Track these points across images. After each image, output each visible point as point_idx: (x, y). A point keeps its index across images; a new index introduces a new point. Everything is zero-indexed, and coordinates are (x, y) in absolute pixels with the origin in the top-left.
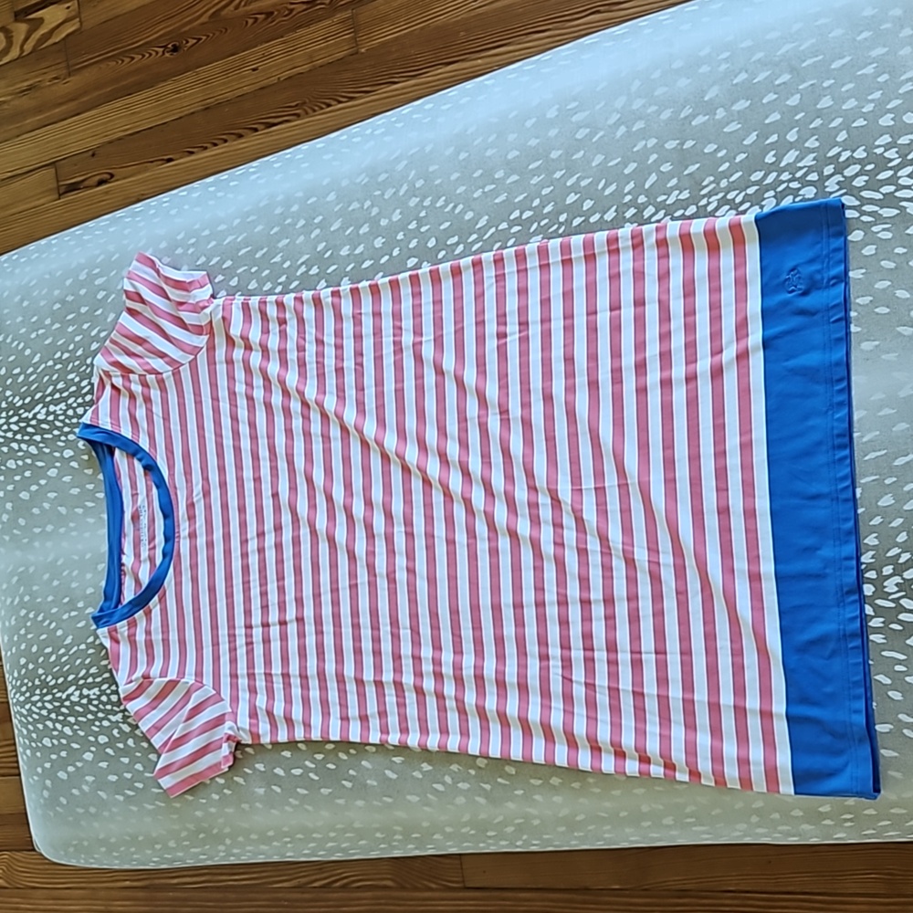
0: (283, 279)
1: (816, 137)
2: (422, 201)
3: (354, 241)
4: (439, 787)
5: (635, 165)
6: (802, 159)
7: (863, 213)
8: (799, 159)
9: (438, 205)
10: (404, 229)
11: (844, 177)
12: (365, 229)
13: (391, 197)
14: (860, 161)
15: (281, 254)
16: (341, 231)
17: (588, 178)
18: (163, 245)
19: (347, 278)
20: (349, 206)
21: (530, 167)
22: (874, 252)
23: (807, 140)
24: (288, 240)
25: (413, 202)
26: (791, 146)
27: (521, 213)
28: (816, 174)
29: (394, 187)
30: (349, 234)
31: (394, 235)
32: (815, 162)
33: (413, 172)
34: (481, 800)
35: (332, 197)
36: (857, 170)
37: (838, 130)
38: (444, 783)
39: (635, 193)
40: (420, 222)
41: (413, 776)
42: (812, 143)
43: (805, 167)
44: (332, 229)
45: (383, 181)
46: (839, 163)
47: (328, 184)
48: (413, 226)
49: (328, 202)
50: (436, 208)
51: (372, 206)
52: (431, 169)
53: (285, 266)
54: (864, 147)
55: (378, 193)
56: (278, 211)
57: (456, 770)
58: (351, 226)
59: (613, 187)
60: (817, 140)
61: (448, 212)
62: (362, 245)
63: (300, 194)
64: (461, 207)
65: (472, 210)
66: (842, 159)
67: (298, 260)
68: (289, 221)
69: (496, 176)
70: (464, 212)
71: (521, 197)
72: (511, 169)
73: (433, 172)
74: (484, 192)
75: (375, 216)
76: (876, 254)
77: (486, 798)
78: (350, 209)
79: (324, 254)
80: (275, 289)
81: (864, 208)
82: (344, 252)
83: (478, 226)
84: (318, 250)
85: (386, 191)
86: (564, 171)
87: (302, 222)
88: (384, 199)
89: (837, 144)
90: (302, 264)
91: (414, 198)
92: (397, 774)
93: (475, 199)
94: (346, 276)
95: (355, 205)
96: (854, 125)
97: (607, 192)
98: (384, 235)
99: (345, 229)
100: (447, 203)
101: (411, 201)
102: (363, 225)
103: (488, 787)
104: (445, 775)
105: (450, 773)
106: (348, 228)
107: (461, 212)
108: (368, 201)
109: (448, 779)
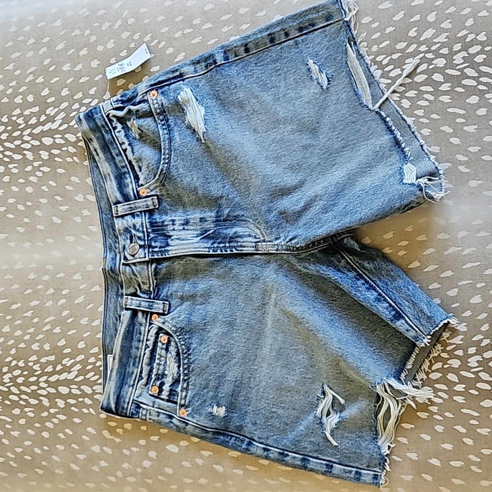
0: (14, 83)
1: (450, 20)
2: (132, 35)
3: (74, 60)
4: (112, 479)
6: (438, 36)
7: (480, 83)
8: (435, 36)
11: (468, 54)
12: (84, 52)
13: (107, 29)
14: (481, 43)
15: (14, 64)
16: (65, 50)
19: (67, 89)
20: (72, 33)
21: (222, 18)
22: (485, 113)
23: (443, 22)
24: (20, 53)
25: (125, 35)
26: (430, 25)
28: (447, 49)
29: (110, 21)
30: (71, 54)
32: (447, 40)
33: (127, 11)
35: (58, 23)
36: (479, 50)
37: (467, 17)
38: (116, 476)
41: (92, 469)
42: (446, 25)
43: (439, 42)
44: (57, 49)
45: (101, 15)
46: (465, 42)
47: (55, 13)
49: (55, 27)
51: (91, 34)
52: (142, 11)
53: (17, 73)
54: (485, 33)
55: (96, 24)
56: (13, 29)
57: (127, 468)
58: (73, 48)
60: (450, 22)
61: (153, 46)
62: (81, 64)
63: (32, 18)
64: (163, 43)
65: (173, 47)
66: (468, 40)
67: (27, 70)
68: (21, 38)
69: (194, 23)
70: (165, 48)
71: (213, 41)
72: (206, 18)
73: (142, 14)
74: (183, 34)
75: (92, 42)
76: (486, 115)
78: (73, 34)
79: (49, 68)
80: (7, 90)
81: (481, 79)
82: (66, 67)
83: (176, 60)
84: (44, 64)
85: (103, 24)
86: (249, 25)
87: (32, 41)
88: (101, 30)
89: (465, 28)
90: (30, 73)
91: (126, 32)
92: (79, 467)
93: (175, 38)
94: (65, 87)
95: (77, 32)
96: (479, 15)
98: (99, 58)
99: (68, 50)
100: (153, 39)
101: (124, 34)
102: (82, 49)
103: (150, 481)
104: (117, 470)
105: (122, 470)
106: (70, 50)
107: (163, 47)
108: (88, 30)
109: (120, 474)
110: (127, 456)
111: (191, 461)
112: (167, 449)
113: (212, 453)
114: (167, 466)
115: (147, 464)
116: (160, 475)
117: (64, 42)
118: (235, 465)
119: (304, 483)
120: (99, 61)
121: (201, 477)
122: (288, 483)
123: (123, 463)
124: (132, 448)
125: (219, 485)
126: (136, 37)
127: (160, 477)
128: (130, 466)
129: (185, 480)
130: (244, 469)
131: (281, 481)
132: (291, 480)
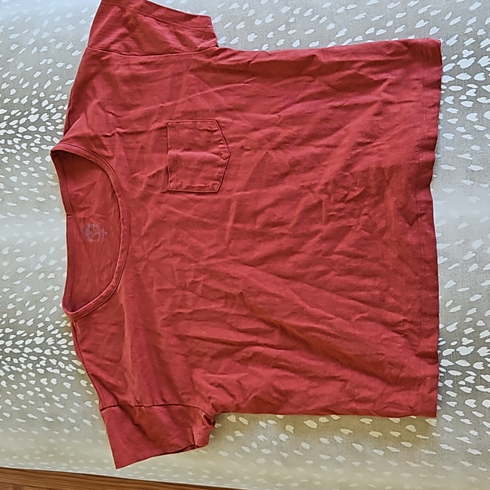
2: (292, 10)
3: (231, 33)
4: (247, 449)
5: (480, 4)
9: (305, 15)
10: (274, 29)
12: (241, 26)
16: (221, 23)
17: (438, 10)
18: (69, 15)
20: (230, 6)
25: (285, 10)
27: (376, 31)
30: (227, 28)
31: (265, 33)
34: (279, 463)
38: (250, 447)
39: (475, 27)
40: (289, 26)
41: (226, 438)
48: (282, 28)
50: (304, 17)
51: (250, 8)
57: (262, 440)
58: (230, 21)
59: (458, 20)
61: (314, 21)
62: (237, 38)
64: (325, 19)
65: (334, 22)
70: (327, 23)
74: (346, 10)
75: (250, 16)
77: (282, 462)
78: (231, 8)
83: (336, 36)
91: (286, 7)
95: (235, 6)
97: (452, 23)
98: (257, 32)
99: (225, 23)
100: (313, 14)
101: (283, 9)
102: (240, 22)
103: (285, 455)
104: (252, 441)
105: (257, 441)
106: (227, 23)
107: (324, 22)
108: (247, 4)
109: (254, 445)
110: (263, 428)
111: (330, 438)
112: (305, 425)
113: (352, 432)
114: (304, 441)
115: (283, 437)
116: (296, 449)
117: (221, 15)
118: (376, 446)
119: (448, 468)
120: (256, 35)
121: (339, 455)
122: (430, 467)
123: (258, 435)
124: (269, 421)
125: (357, 464)
126: (297, 12)
127: (296, 451)
128: (265, 438)
129: (322, 456)
130: (386, 450)
131: (423, 465)
132: (434, 464)
